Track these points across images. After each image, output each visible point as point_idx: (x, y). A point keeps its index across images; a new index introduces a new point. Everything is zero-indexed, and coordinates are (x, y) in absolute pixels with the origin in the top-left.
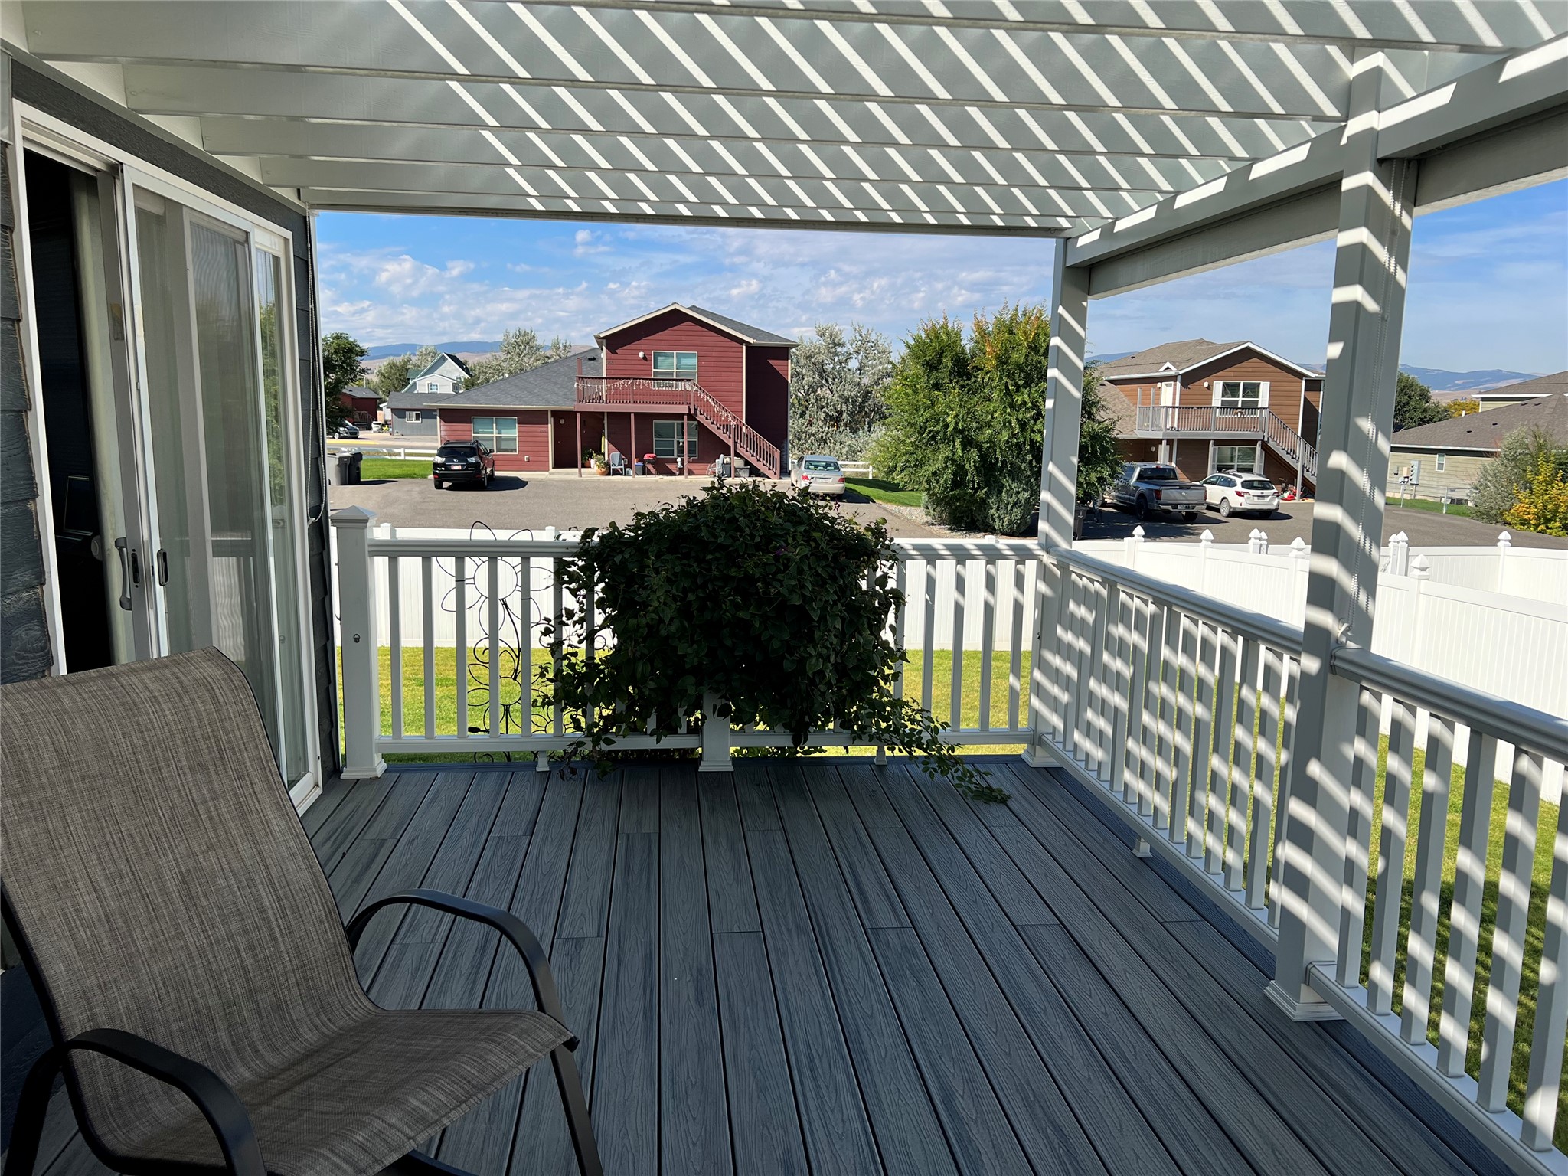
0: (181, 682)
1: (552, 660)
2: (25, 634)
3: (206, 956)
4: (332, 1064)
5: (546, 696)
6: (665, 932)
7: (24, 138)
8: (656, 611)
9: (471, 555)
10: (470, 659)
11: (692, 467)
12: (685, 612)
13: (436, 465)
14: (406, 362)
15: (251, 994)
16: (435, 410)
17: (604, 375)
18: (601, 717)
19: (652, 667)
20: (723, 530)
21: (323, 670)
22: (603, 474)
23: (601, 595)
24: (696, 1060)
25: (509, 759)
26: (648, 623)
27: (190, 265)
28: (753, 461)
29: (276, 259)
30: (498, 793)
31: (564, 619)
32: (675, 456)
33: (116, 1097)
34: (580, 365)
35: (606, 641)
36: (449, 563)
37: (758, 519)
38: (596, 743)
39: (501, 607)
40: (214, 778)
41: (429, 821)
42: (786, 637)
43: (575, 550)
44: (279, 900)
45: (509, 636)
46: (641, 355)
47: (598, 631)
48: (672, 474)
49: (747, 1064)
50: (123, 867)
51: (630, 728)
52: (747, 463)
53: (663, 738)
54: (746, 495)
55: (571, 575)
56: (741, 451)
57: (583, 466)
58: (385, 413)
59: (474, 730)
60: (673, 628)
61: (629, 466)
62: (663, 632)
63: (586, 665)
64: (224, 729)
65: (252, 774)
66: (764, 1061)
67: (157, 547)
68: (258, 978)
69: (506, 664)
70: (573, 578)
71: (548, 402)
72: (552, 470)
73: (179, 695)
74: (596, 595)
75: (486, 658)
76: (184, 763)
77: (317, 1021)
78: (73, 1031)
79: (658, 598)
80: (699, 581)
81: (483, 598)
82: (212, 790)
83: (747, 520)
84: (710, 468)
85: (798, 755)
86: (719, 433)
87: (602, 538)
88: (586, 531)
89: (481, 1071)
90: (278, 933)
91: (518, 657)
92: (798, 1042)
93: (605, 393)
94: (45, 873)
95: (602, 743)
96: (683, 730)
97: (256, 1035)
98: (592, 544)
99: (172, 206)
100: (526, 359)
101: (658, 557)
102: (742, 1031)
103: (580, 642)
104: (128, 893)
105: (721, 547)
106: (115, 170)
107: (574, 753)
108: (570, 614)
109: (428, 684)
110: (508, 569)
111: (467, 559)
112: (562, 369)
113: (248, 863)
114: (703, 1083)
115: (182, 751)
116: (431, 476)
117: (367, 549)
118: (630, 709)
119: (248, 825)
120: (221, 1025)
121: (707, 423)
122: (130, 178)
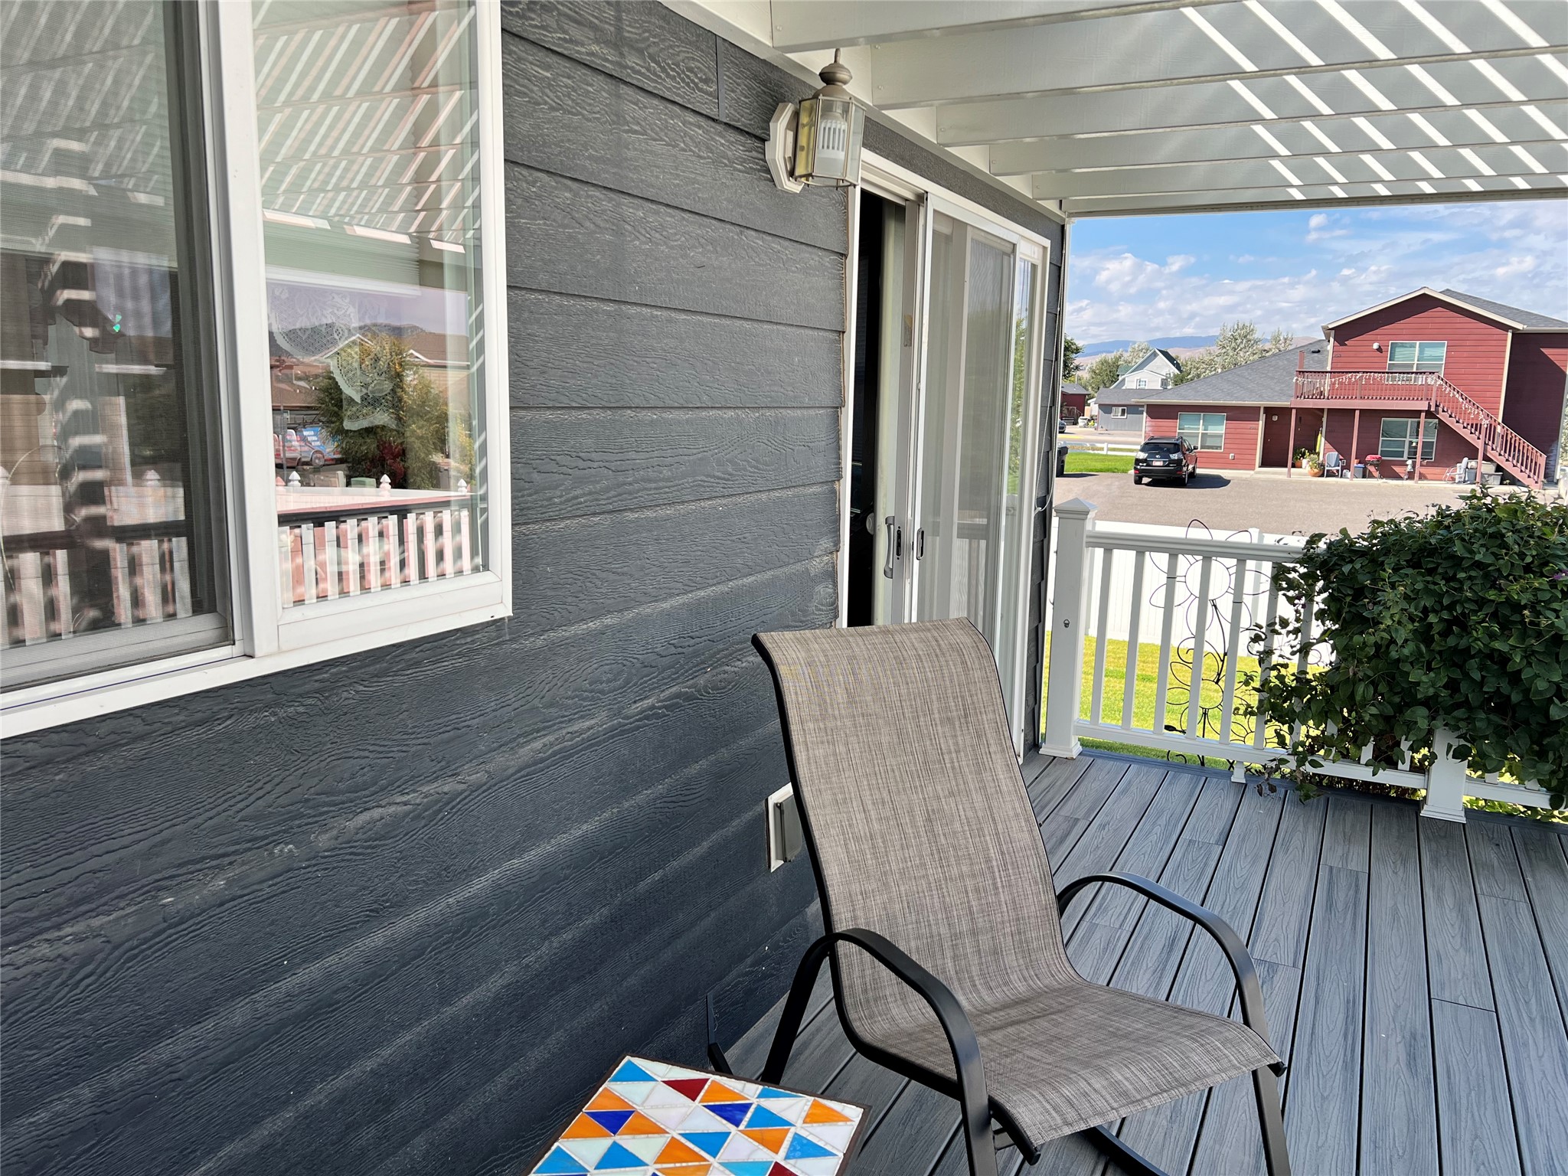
0: (939, 645)
1: (1259, 670)
2: (823, 590)
3: (941, 889)
4: (1039, 1017)
5: (1249, 706)
6: (1373, 984)
7: (862, 179)
8: (1388, 629)
9: (1185, 552)
10: (1173, 657)
11: (1424, 470)
12: (1424, 635)
13: (1138, 461)
14: (1118, 359)
15: (974, 933)
16: (1142, 406)
17: (1329, 369)
18: (1308, 736)
19: (1376, 691)
20: (1482, 545)
21: (1033, 649)
22: (1315, 475)
23: (1322, 606)
24: (1405, 1130)
25: (1203, 764)
26: (1376, 642)
27: (967, 278)
28: (1508, 467)
29: (1034, 266)
30: (1191, 796)
31: (1277, 627)
32: (1405, 458)
33: (865, 991)
34: (1302, 359)
35: (1322, 657)
36: (1162, 559)
37: (1532, 536)
38: (1301, 762)
39: (1210, 608)
40: (959, 733)
41: (1121, 809)
42: (1557, 678)
43: (1297, 556)
44: (1003, 853)
45: (1216, 639)
46: (1376, 346)
47: (1313, 644)
48: (1398, 477)
49: (1468, 1154)
50: (885, 794)
51: (1342, 753)
52: (1499, 469)
53: (1381, 771)
54: (1515, 508)
55: (1290, 582)
56: (1490, 454)
57: (1294, 466)
58: (1092, 409)
59: (1169, 728)
60: (1406, 651)
61: (1347, 467)
62: (1394, 655)
63: (1298, 679)
64: (969, 691)
65: (989, 736)
66: (1490, 1156)
67: (917, 527)
68: (981, 920)
69: (1209, 667)
70: (1292, 585)
71: (1261, 397)
72: (1258, 469)
73: (937, 656)
74: (1315, 605)
75: (1189, 658)
76: (937, 716)
77: (1025, 973)
78: (840, 927)
79: (1392, 616)
80: (1446, 601)
81: (1193, 597)
82: (956, 744)
83: (1516, 536)
84: (1448, 472)
85: (1555, 820)
86: (1465, 434)
87: (1330, 545)
88: (1312, 537)
89: (1183, 1067)
90: (999, 885)
91: (1223, 661)
92: (1536, 1149)
93: (1327, 388)
94: (831, 789)
95: (1307, 763)
96: (1407, 766)
97: (975, 971)
98: (1318, 551)
99: (959, 225)
100: (1242, 354)
101: (1396, 570)
102: (1463, 1116)
103: (1293, 653)
104: (887, 819)
105: (1478, 565)
106: (922, 198)
107: (1278, 768)
108: (1284, 623)
109: (1129, 677)
110: (1222, 571)
111: (1180, 556)
112: (1281, 363)
113: (980, 814)
114: (1412, 1156)
115: (936, 705)
116: (1132, 472)
117: (1085, 540)
118: (1342, 732)
119: (982, 781)
120: (949, 954)
121: (1451, 423)
122: (932, 204)
